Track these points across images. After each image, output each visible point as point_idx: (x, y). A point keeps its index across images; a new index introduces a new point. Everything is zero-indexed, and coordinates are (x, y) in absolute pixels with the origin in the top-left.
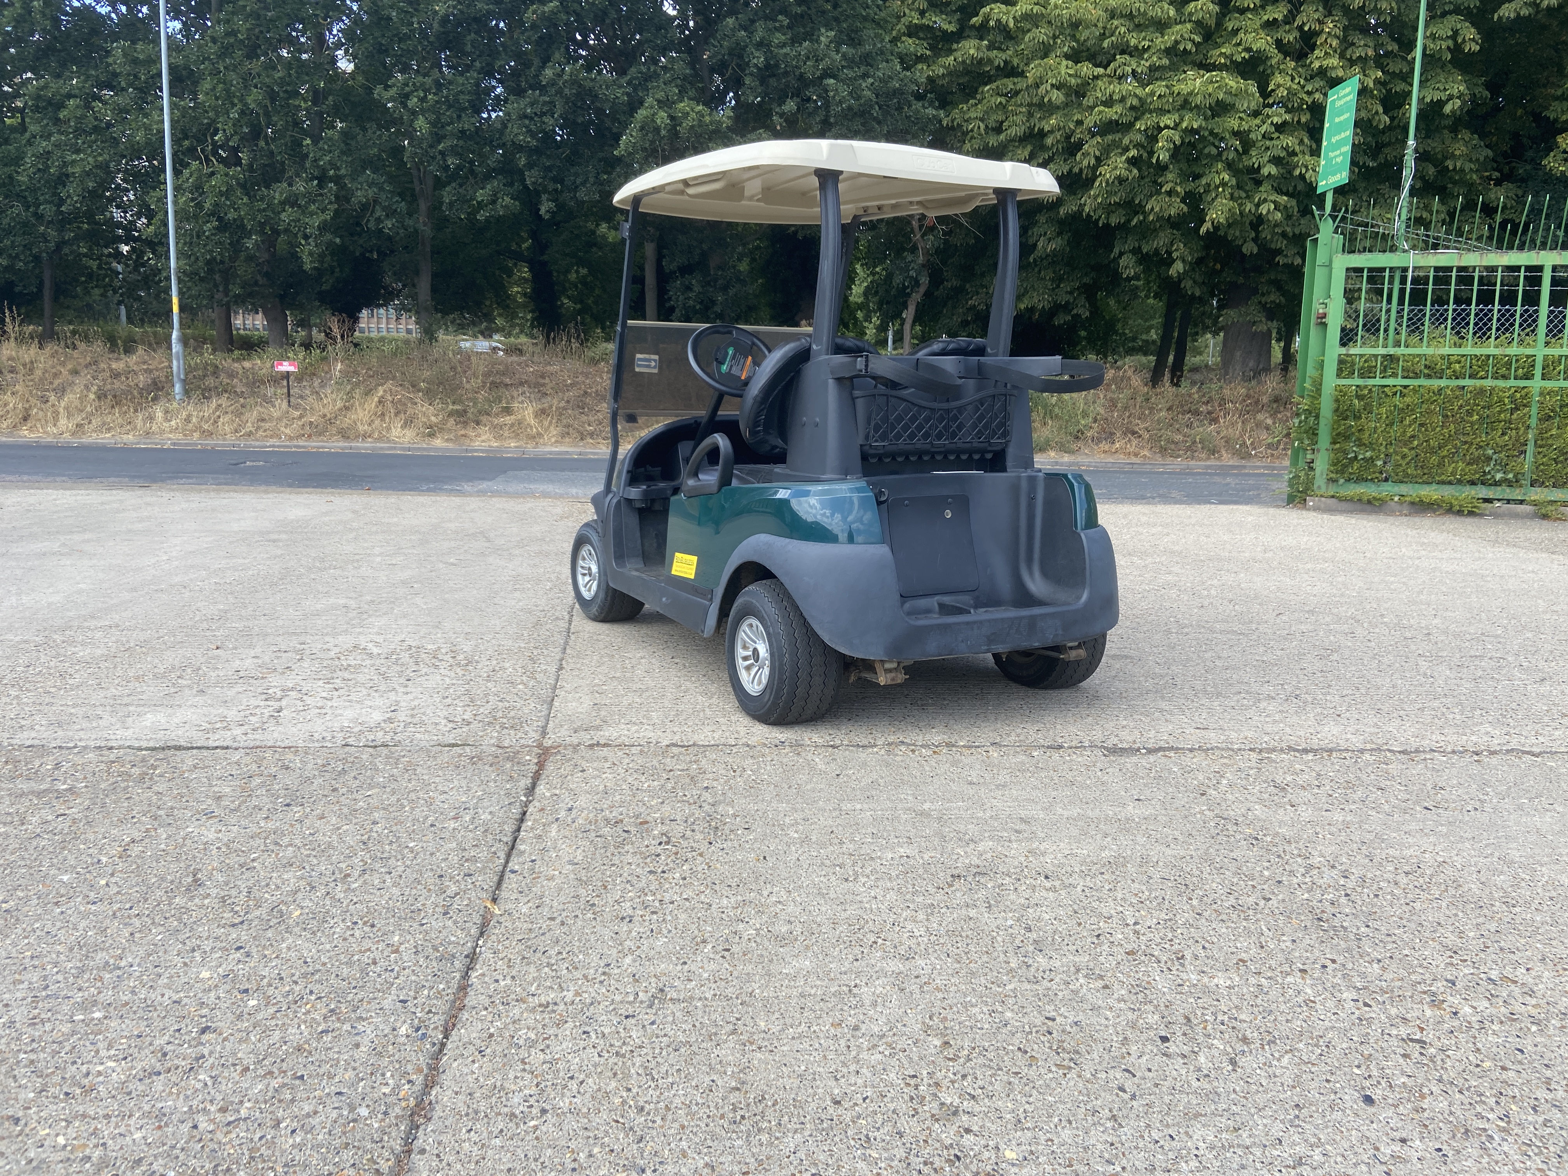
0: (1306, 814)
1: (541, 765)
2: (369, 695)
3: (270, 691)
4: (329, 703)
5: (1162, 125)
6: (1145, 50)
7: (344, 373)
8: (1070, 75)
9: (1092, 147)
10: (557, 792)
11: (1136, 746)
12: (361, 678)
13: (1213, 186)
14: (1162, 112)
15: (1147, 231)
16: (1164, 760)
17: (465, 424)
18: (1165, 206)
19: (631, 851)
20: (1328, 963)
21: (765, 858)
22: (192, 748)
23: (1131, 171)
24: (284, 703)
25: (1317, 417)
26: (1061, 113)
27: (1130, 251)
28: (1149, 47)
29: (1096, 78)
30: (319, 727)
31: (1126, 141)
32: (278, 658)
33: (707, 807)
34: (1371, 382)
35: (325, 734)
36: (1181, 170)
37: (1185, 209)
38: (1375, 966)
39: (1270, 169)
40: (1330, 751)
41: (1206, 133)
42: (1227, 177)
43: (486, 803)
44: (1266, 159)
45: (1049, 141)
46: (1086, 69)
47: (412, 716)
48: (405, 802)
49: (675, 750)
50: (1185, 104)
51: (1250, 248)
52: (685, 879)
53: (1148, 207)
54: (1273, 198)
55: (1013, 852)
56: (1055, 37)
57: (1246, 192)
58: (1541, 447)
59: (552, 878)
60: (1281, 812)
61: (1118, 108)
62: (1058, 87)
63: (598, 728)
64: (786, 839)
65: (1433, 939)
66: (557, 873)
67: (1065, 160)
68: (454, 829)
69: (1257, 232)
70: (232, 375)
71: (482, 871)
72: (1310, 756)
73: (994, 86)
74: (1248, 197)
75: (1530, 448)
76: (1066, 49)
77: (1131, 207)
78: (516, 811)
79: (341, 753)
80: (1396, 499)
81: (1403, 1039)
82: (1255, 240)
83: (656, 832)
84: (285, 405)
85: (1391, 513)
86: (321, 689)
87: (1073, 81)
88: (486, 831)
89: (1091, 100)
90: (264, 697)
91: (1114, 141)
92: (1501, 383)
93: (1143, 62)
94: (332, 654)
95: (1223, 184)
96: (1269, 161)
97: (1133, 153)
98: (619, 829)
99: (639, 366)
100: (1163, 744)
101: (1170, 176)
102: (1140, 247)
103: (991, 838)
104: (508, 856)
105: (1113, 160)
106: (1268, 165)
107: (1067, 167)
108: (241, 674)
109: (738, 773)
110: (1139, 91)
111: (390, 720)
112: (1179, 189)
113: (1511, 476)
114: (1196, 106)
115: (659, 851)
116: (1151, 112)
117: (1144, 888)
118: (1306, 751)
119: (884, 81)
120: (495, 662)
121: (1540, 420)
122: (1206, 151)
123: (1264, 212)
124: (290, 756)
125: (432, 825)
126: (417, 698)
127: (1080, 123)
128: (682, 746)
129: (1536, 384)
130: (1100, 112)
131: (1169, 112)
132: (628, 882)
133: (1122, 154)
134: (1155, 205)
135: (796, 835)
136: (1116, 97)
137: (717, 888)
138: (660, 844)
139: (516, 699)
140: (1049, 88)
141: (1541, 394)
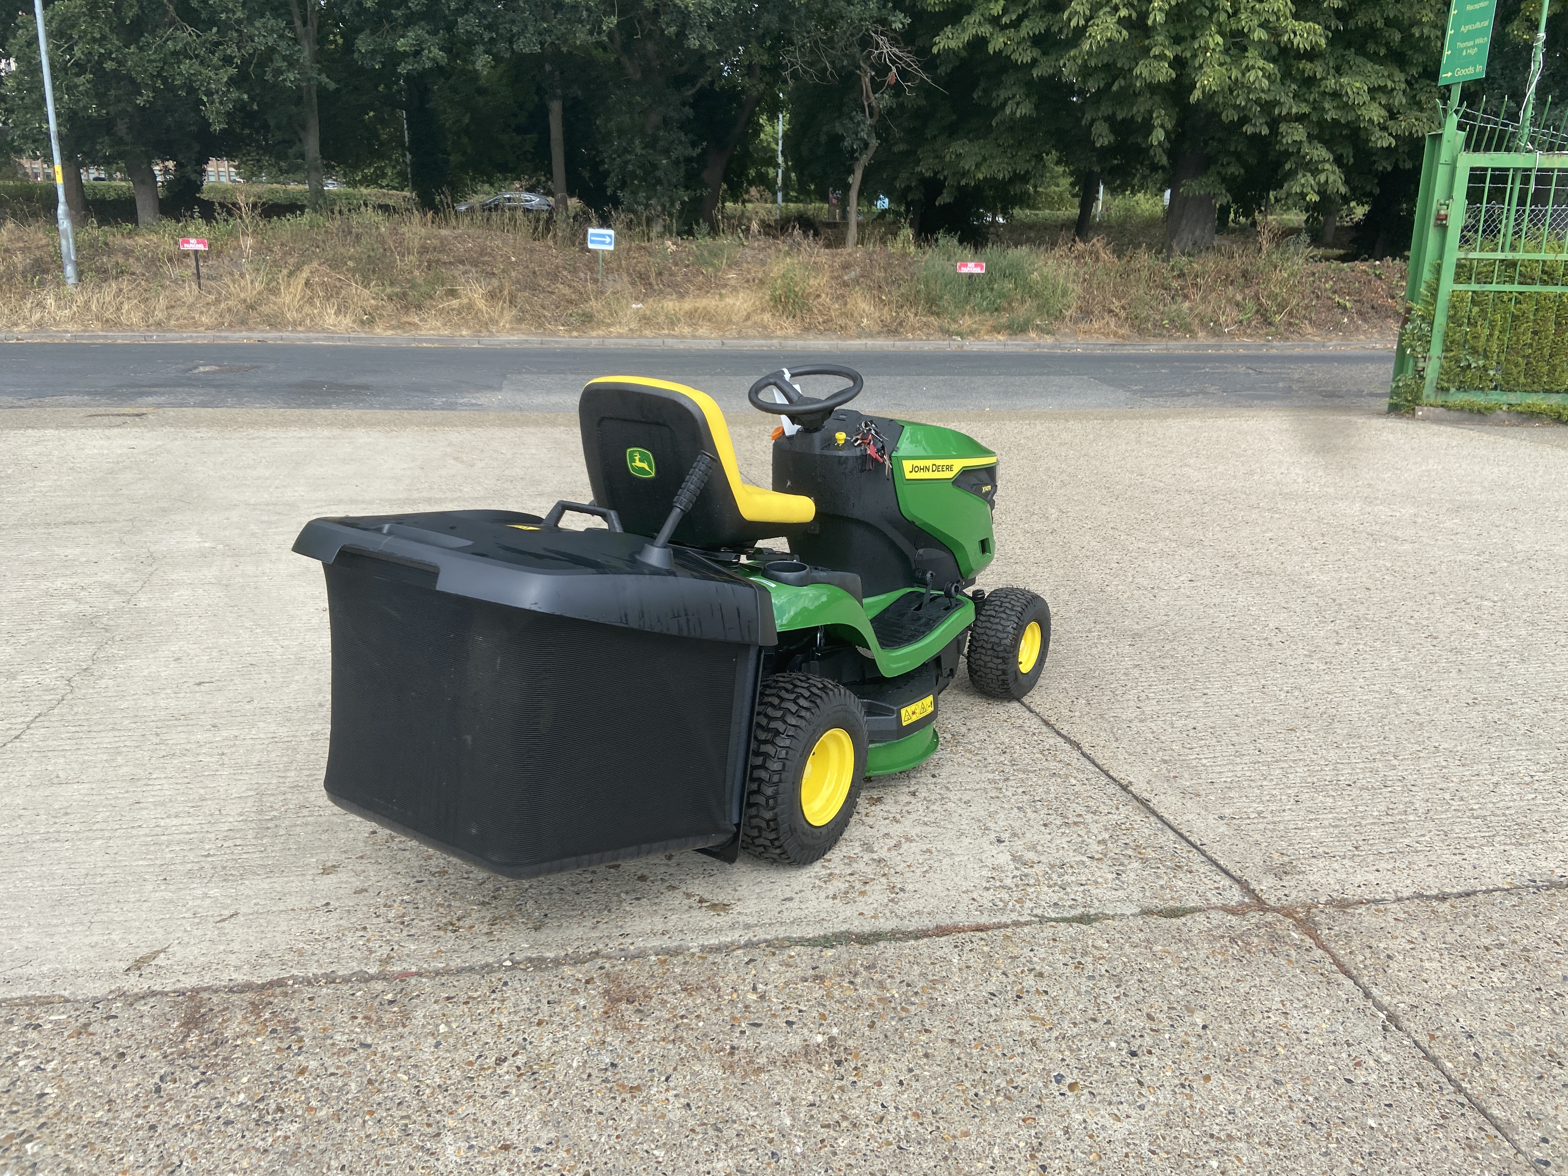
7: (257, 251)
17: (406, 308)
18: (1153, 71)
23: (1121, 33)
25: (1431, 324)
27: (1104, 118)
34: (1487, 288)
36: (1172, 32)
37: (1174, 75)
39: (1260, 34)
42: (1221, 41)
44: (1256, 22)
53: (1137, 71)
54: (1260, 65)
57: (1234, 57)
70: (127, 253)
74: (1235, 63)
80: (1505, 408)
84: (195, 287)
85: (1500, 423)
95: (1214, 48)
96: (1259, 26)
97: (1123, 13)
99: (592, 242)
101: (1160, 39)
102: (1114, 114)
105: (1103, 19)
112: (1167, 52)
133: (1112, 14)
134: (1143, 70)
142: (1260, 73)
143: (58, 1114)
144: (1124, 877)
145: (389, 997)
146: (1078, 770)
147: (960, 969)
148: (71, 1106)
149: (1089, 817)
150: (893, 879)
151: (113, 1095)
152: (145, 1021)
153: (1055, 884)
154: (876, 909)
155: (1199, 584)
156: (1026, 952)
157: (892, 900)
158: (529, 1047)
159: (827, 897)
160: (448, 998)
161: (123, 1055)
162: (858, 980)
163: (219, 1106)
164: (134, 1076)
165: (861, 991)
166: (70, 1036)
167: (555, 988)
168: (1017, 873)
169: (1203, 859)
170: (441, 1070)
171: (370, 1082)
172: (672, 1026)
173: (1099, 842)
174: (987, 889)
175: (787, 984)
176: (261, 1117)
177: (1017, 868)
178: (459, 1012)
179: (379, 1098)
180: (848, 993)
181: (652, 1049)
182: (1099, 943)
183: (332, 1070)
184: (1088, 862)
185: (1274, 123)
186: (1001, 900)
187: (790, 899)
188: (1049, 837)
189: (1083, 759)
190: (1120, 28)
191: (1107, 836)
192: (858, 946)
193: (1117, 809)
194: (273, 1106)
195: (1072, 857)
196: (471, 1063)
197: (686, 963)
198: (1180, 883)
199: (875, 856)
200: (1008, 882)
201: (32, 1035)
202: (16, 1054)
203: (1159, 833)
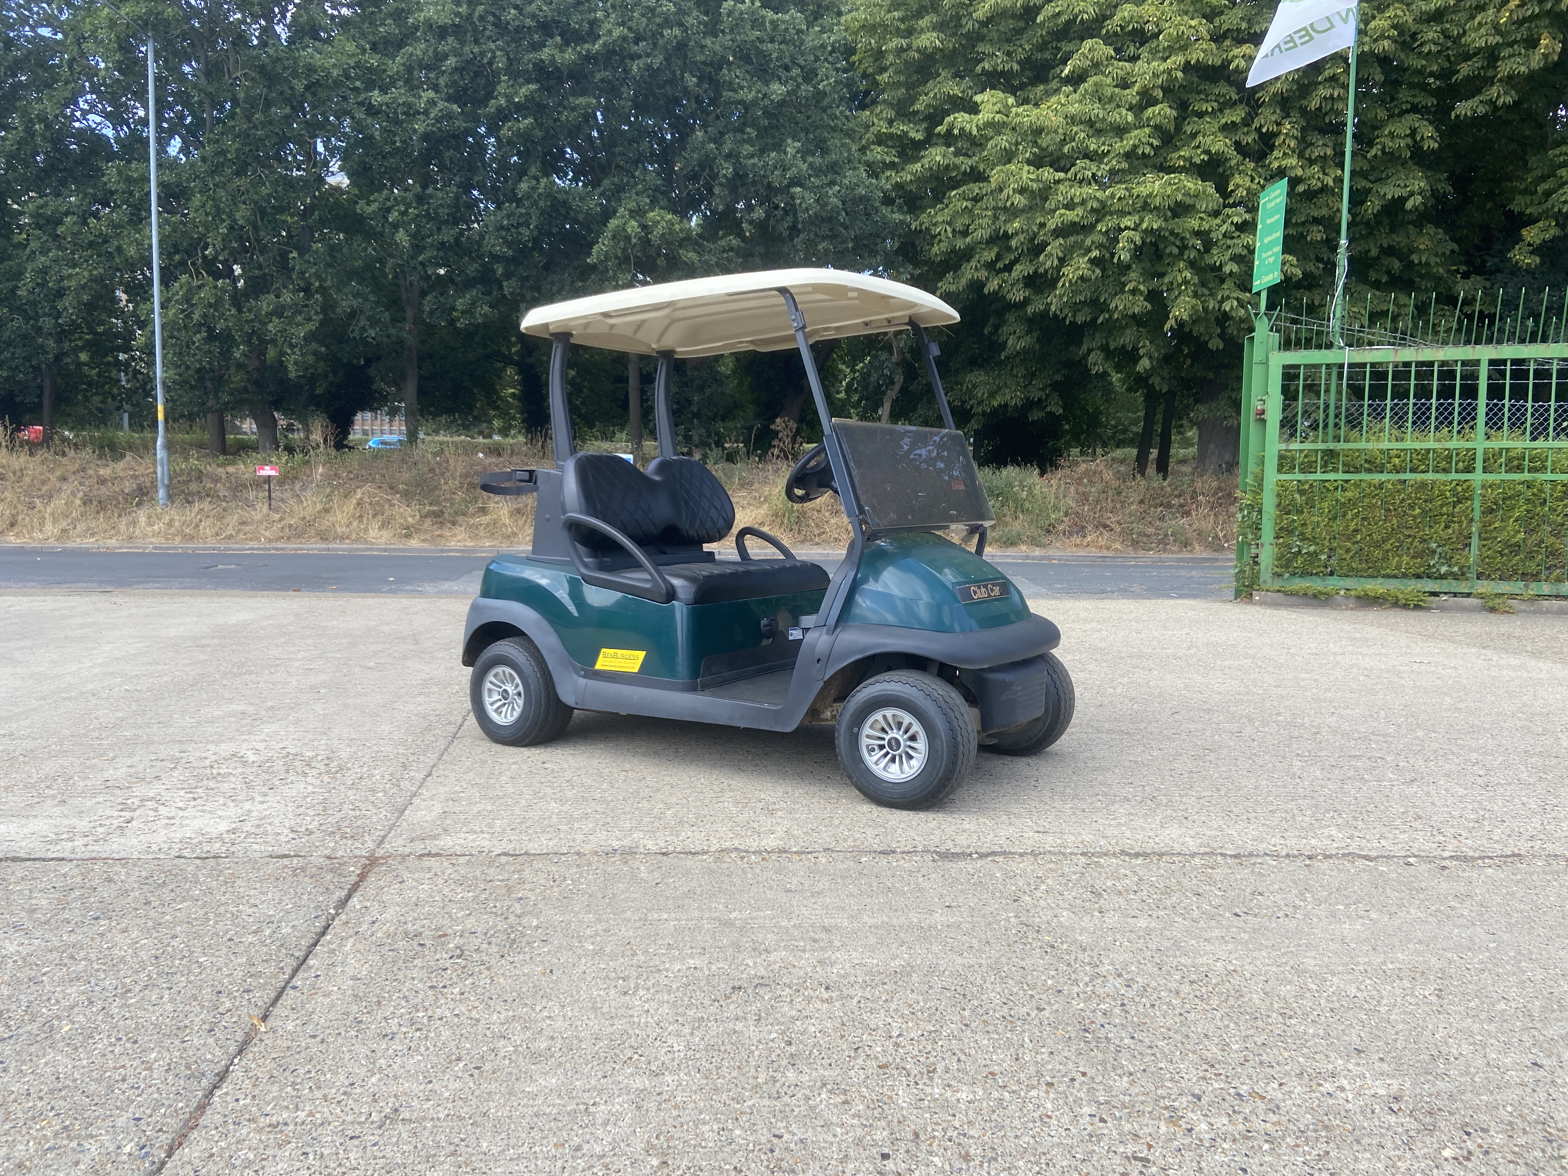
0: (1111, 920)
1: (362, 877)
2: (224, 805)
3: (129, 802)
4: (181, 814)
5: (1122, 226)
6: (1105, 154)
7: (326, 476)
8: (1031, 180)
9: (1055, 248)
10: (368, 904)
11: (968, 851)
12: (225, 787)
13: (1175, 285)
14: (1122, 213)
15: (1113, 327)
16: (992, 865)
17: (441, 524)
18: (1129, 305)
19: (420, 965)
20: (1078, 1076)
21: (551, 971)
22: (29, 859)
23: (1093, 272)
24: (138, 813)
25: (1260, 512)
26: (1024, 216)
27: (1098, 348)
28: (1109, 151)
29: (1058, 182)
30: (159, 839)
31: (1088, 242)
32: (152, 767)
33: (512, 919)
34: (1312, 477)
35: (163, 845)
36: (1144, 269)
37: (1149, 307)
38: (1125, 1079)
39: (1231, 267)
40: (1161, 855)
41: (1167, 234)
42: (1189, 276)
43: (292, 916)
44: (1227, 257)
45: (1013, 243)
46: (1047, 174)
47: (258, 826)
48: (211, 916)
49: (503, 859)
50: (1146, 206)
51: (1216, 344)
52: (463, 994)
53: (1113, 305)
54: (1235, 295)
55: (803, 962)
56: (1017, 144)
57: (1210, 289)
58: (1485, 540)
59: (327, 995)
60: (1087, 919)
61: (1079, 211)
62: (1022, 191)
63: (436, 837)
64: (579, 951)
65: (1194, 1052)
66: (336, 988)
67: (1031, 261)
68: (250, 943)
69: (1223, 328)
70: (215, 480)
71: (262, 987)
72: (1140, 861)
73: (960, 190)
74: (1211, 295)
75: (1475, 541)
76: (1027, 155)
77: (1097, 305)
78: (319, 924)
79: (168, 866)
80: (1342, 593)
81: (1127, 1157)
82: (1222, 336)
83: (451, 945)
84: (265, 507)
85: (1337, 607)
86: (180, 798)
87: (1035, 186)
88: (282, 945)
89: (1053, 204)
90: (122, 807)
91: (1076, 242)
92: (1442, 477)
93: (1102, 166)
94: (207, 762)
95: (1185, 282)
96: (1231, 259)
97: (1095, 253)
98: (415, 943)
100: (997, 849)
101: (1133, 275)
102: (1107, 344)
103: (786, 948)
104: (295, 971)
105: (1076, 260)
106: (1230, 263)
107: (1033, 268)
108: (109, 784)
109: (557, 883)
110: (1099, 194)
111: (233, 831)
112: (1142, 287)
113: (1456, 569)
114: (1155, 208)
115: (447, 965)
116: (1112, 214)
117: (920, 998)
118: (1137, 855)
119: (851, 188)
120: (365, 769)
121: (1483, 513)
122: (1168, 251)
123: (1227, 309)
124: (118, 868)
125: (230, 940)
126: (271, 807)
127: (1042, 225)
128: (512, 855)
129: (1478, 477)
130: (1062, 215)
131: (1129, 213)
132: (405, 997)
133: (1085, 255)
134: (1120, 304)
135: (591, 947)
136: (1077, 200)
137: (492, 1003)
138: (451, 958)
139: (370, 807)
140: (1011, 193)
141: (1483, 487)
190: (1093, 267)
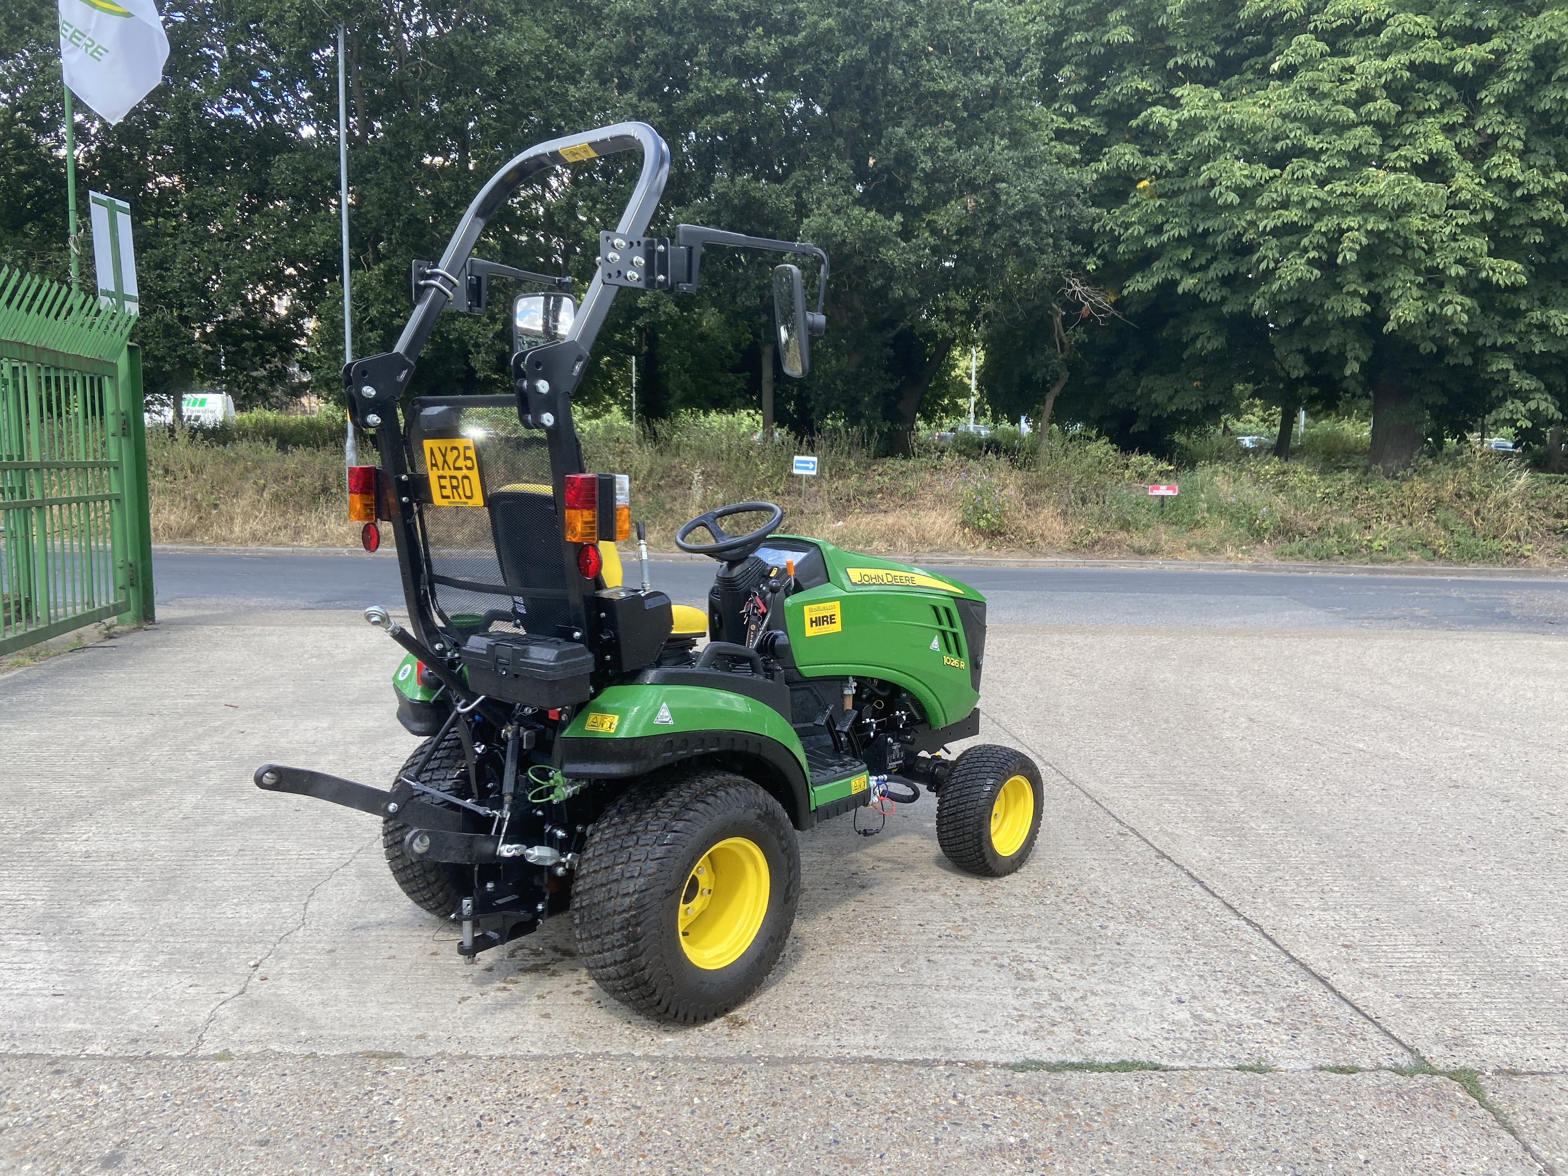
5: (1344, 227)
6: (1323, 152)
8: (1245, 177)
14: (1343, 213)
18: (1346, 306)
23: (1312, 273)
28: (1327, 149)
29: (1271, 179)
31: (1305, 243)
36: (1365, 270)
37: (1368, 309)
39: (1457, 270)
45: (1213, 241)
46: (1262, 172)
50: (1368, 207)
51: (1426, 347)
53: (1327, 306)
54: (1458, 300)
56: (1224, 140)
57: (1429, 292)
61: (1297, 211)
62: (1235, 188)
74: (1430, 297)
76: (1237, 151)
87: (1248, 182)
89: (1265, 201)
91: (1293, 243)
93: (1321, 164)
96: (1455, 262)
97: (1312, 254)
99: (797, 468)
101: (1350, 277)
105: (1293, 261)
106: (1455, 266)
110: (1318, 193)
112: (1361, 289)
114: (1382, 208)
116: (1332, 214)
131: (1352, 213)
133: (1302, 256)
134: (1335, 305)
136: (1295, 199)
140: (1223, 190)
142: (1459, 308)
143: (405, 1136)
144: (1299, 1040)
145: (653, 1073)
146: (1259, 949)
147: (1140, 1099)
148: (415, 1131)
149: (1267, 989)
150: (1079, 1024)
151: (446, 1126)
152: (466, 1075)
153: (1233, 1040)
154: (1063, 1046)
155: (1392, 793)
156: (1202, 1089)
157: (1078, 1041)
158: (766, 1121)
159: (1019, 1033)
160: (699, 1079)
161: (450, 1098)
162: (1047, 1099)
163: (526, 1140)
164: (460, 1114)
165: (1049, 1107)
166: (410, 1082)
167: (786, 1080)
168: (1195, 1028)
169: (1377, 1029)
170: (696, 1131)
171: (641, 1133)
172: (884, 1117)
173: (1276, 1010)
174: (1167, 1039)
175: (983, 1096)
176: (559, 1151)
177: (1196, 1025)
178: (708, 1090)
179: (650, 1146)
180: (1037, 1107)
181: (868, 1133)
182: (1271, 1089)
183: (611, 1122)
184: (1265, 1025)
185: (1478, 353)
186: (1180, 1048)
187: (985, 1032)
188: (1228, 1002)
189: (1264, 940)
190: (1311, 268)
191: (1284, 1005)
192: (1046, 1072)
193: (1296, 983)
194: (567, 1145)
195: (1247, 1019)
196: (720, 1128)
197: (895, 1072)
198: (1354, 1048)
199: (1063, 1005)
200: (1186, 1035)
201: (380, 1079)
202: (371, 1091)
203: (1336, 1007)
